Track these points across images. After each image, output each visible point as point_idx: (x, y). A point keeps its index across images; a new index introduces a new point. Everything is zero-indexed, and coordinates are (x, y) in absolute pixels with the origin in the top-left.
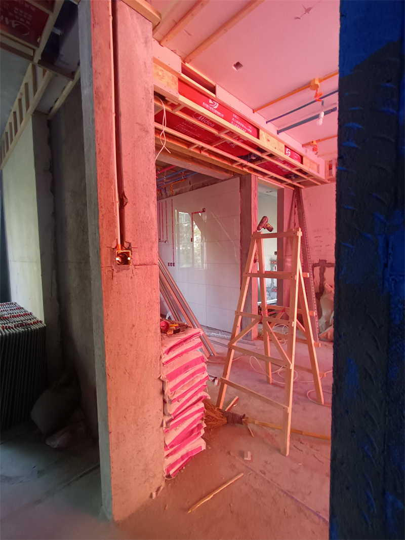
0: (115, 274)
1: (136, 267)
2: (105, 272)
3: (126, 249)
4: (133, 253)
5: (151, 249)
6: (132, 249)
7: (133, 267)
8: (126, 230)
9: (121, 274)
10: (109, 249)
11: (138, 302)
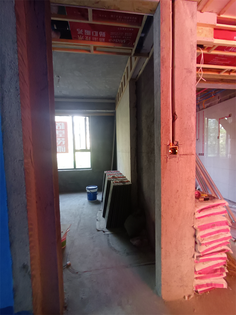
0: (168, 160)
1: (181, 156)
2: (163, 158)
3: (175, 145)
4: (179, 148)
5: (191, 145)
6: (179, 145)
7: (179, 156)
8: (176, 134)
9: (171, 160)
10: (166, 146)
11: (181, 177)
